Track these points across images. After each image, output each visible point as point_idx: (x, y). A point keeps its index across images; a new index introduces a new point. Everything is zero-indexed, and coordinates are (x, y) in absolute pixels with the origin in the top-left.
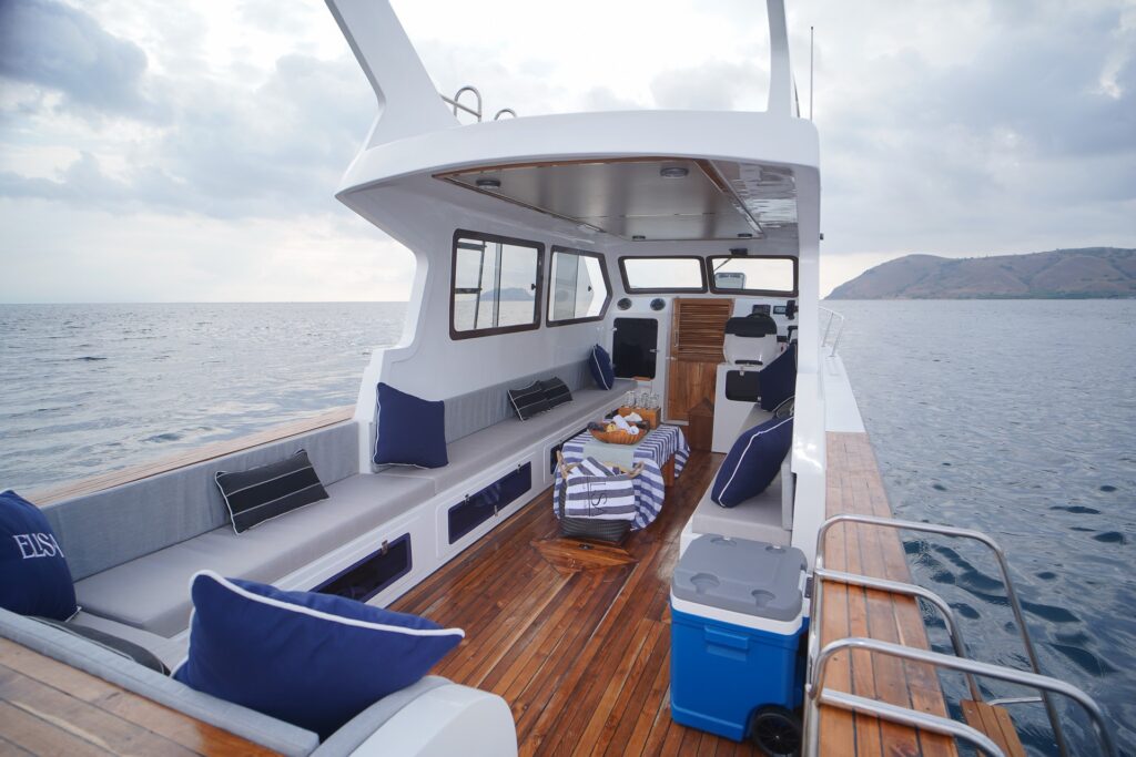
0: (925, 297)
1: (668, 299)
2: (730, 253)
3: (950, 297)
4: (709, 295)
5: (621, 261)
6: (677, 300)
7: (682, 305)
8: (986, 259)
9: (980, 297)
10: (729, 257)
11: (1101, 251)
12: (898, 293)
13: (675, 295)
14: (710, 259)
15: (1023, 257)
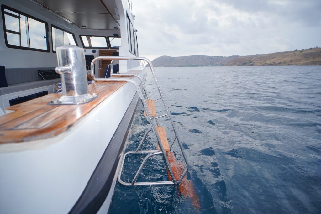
0: (167, 66)
1: (97, 50)
2: (113, 36)
3: (172, 66)
4: (109, 49)
5: (80, 36)
6: (100, 51)
7: (102, 52)
8: (179, 57)
9: (178, 66)
10: (114, 37)
11: (199, 56)
12: (161, 65)
13: (99, 49)
14: (108, 37)
15: (186, 57)
